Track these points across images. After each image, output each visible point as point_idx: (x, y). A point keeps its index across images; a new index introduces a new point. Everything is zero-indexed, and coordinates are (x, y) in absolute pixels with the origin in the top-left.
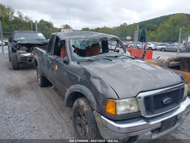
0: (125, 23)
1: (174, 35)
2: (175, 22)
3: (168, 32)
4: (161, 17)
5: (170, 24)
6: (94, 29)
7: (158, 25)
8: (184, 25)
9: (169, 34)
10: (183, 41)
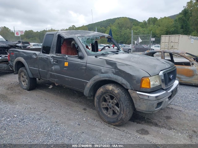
0: (74, 26)
1: (121, 37)
2: (120, 26)
3: (115, 35)
4: (107, 20)
5: (116, 27)
6: (39, 32)
7: (105, 28)
8: (128, 28)
9: (116, 36)
10: (135, 41)
